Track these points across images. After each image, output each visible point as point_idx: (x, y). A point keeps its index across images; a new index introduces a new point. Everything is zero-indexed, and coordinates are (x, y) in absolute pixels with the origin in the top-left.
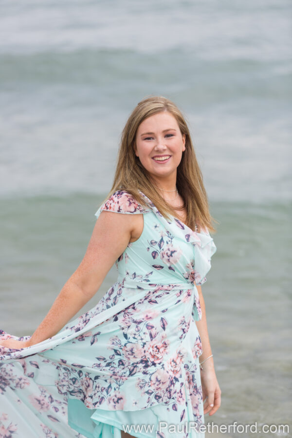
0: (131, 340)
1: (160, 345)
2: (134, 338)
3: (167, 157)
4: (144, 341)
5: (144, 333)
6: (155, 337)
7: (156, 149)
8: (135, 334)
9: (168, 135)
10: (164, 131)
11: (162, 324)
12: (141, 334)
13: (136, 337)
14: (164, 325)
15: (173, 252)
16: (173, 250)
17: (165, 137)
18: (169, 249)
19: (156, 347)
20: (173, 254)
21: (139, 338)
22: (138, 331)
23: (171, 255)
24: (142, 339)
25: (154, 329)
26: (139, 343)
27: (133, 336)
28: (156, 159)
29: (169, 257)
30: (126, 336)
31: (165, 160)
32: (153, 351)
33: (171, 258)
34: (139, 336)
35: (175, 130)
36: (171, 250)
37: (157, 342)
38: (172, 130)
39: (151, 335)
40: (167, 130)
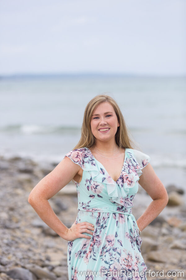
0: (111, 263)
1: (126, 257)
2: (111, 261)
3: (107, 129)
4: (117, 259)
5: (115, 255)
6: (121, 253)
7: (100, 124)
8: (111, 258)
9: (108, 115)
10: (106, 113)
11: (120, 243)
12: (113, 256)
13: (112, 259)
14: (121, 243)
15: (97, 186)
16: (97, 185)
17: (106, 117)
18: (94, 184)
19: (125, 259)
20: (97, 187)
21: (114, 259)
22: (111, 255)
23: (96, 188)
24: (115, 258)
25: (117, 249)
26: (116, 262)
27: (110, 260)
28: (101, 130)
29: (95, 189)
30: (106, 262)
31: (106, 131)
32: (125, 262)
33: (96, 190)
34: (113, 258)
35: (112, 113)
36: (96, 185)
37: (124, 256)
38: (110, 112)
39: (118, 253)
40: (107, 113)
